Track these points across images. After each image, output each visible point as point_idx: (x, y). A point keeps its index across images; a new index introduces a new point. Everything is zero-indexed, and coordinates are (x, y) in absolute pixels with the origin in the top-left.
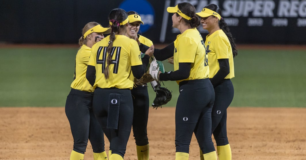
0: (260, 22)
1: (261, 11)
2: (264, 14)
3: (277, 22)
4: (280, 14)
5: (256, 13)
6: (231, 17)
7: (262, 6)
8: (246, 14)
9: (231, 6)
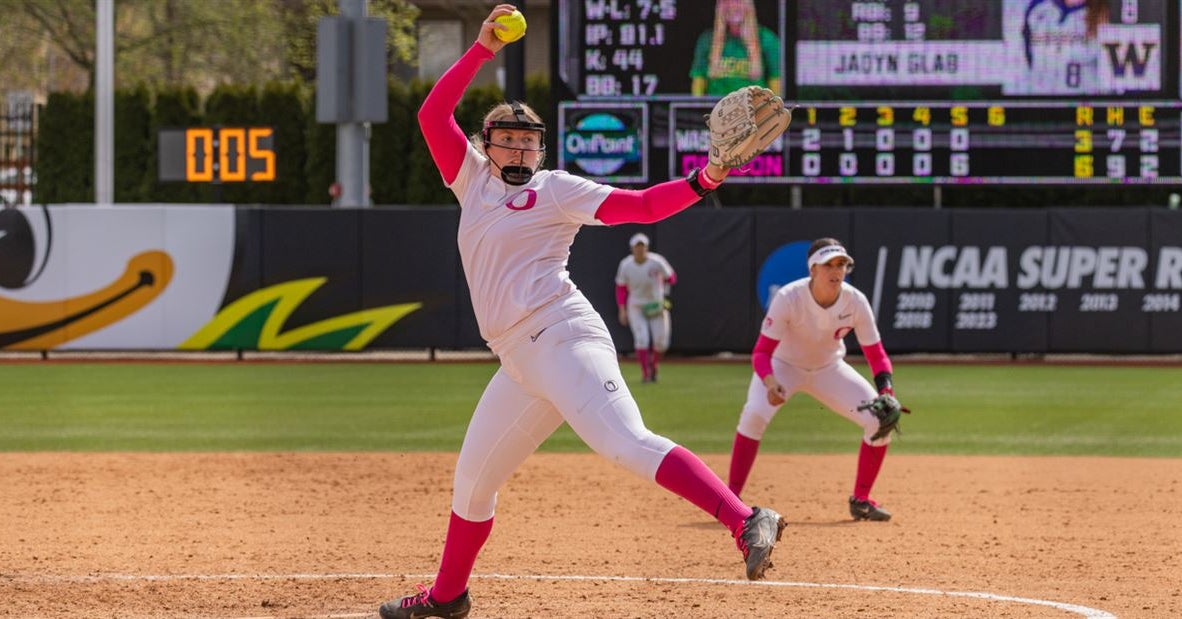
0: (1111, 303)
1: (1114, 275)
2: (1122, 283)
3: (1154, 303)
4: (1161, 283)
5: (1102, 281)
6: (1039, 289)
7: (1116, 261)
8: (1074, 282)
9: (1039, 263)
